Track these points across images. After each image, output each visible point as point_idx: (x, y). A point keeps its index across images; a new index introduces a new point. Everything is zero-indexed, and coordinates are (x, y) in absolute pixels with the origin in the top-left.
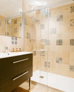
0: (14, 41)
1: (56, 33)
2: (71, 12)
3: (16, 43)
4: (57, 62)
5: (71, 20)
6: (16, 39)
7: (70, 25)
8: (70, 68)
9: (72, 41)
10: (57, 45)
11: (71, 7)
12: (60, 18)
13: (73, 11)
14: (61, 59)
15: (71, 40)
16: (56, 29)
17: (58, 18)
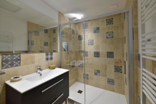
0: (49, 56)
1: (93, 45)
2: (107, 25)
3: (51, 58)
4: (96, 74)
5: (107, 33)
6: (52, 54)
7: (106, 37)
8: (108, 81)
9: (108, 54)
10: (94, 57)
11: (107, 20)
12: (97, 30)
13: (108, 23)
14: (99, 71)
15: (107, 52)
16: (93, 40)
17: (95, 30)
